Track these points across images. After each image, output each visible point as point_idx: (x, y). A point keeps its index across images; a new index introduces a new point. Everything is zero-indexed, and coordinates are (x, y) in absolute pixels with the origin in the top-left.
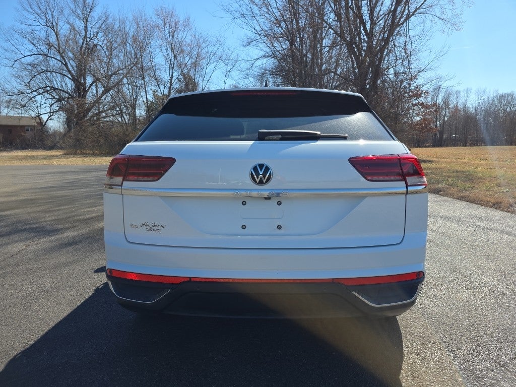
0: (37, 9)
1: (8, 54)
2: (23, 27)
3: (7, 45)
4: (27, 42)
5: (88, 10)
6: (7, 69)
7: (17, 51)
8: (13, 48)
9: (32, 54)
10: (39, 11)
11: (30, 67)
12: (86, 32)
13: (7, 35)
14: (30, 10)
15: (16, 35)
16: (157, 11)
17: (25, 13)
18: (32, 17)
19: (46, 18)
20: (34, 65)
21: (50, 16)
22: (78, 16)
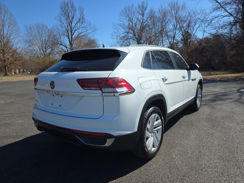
0: (125, 14)
1: (116, 34)
2: (121, 22)
3: (115, 31)
4: (122, 28)
5: (144, 10)
6: (115, 40)
7: (118, 32)
8: (117, 31)
9: (123, 33)
10: (126, 15)
11: (123, 38)
12: (143, 20)
13: (116, 27)
14: (123, 15)
15: (118, 26)
16: (169, 4)
17: (122, 17)
18: (124, 18)
19: (129, 17)
20: (124, 37)
21: (130, 16)
22: (140, 14)
